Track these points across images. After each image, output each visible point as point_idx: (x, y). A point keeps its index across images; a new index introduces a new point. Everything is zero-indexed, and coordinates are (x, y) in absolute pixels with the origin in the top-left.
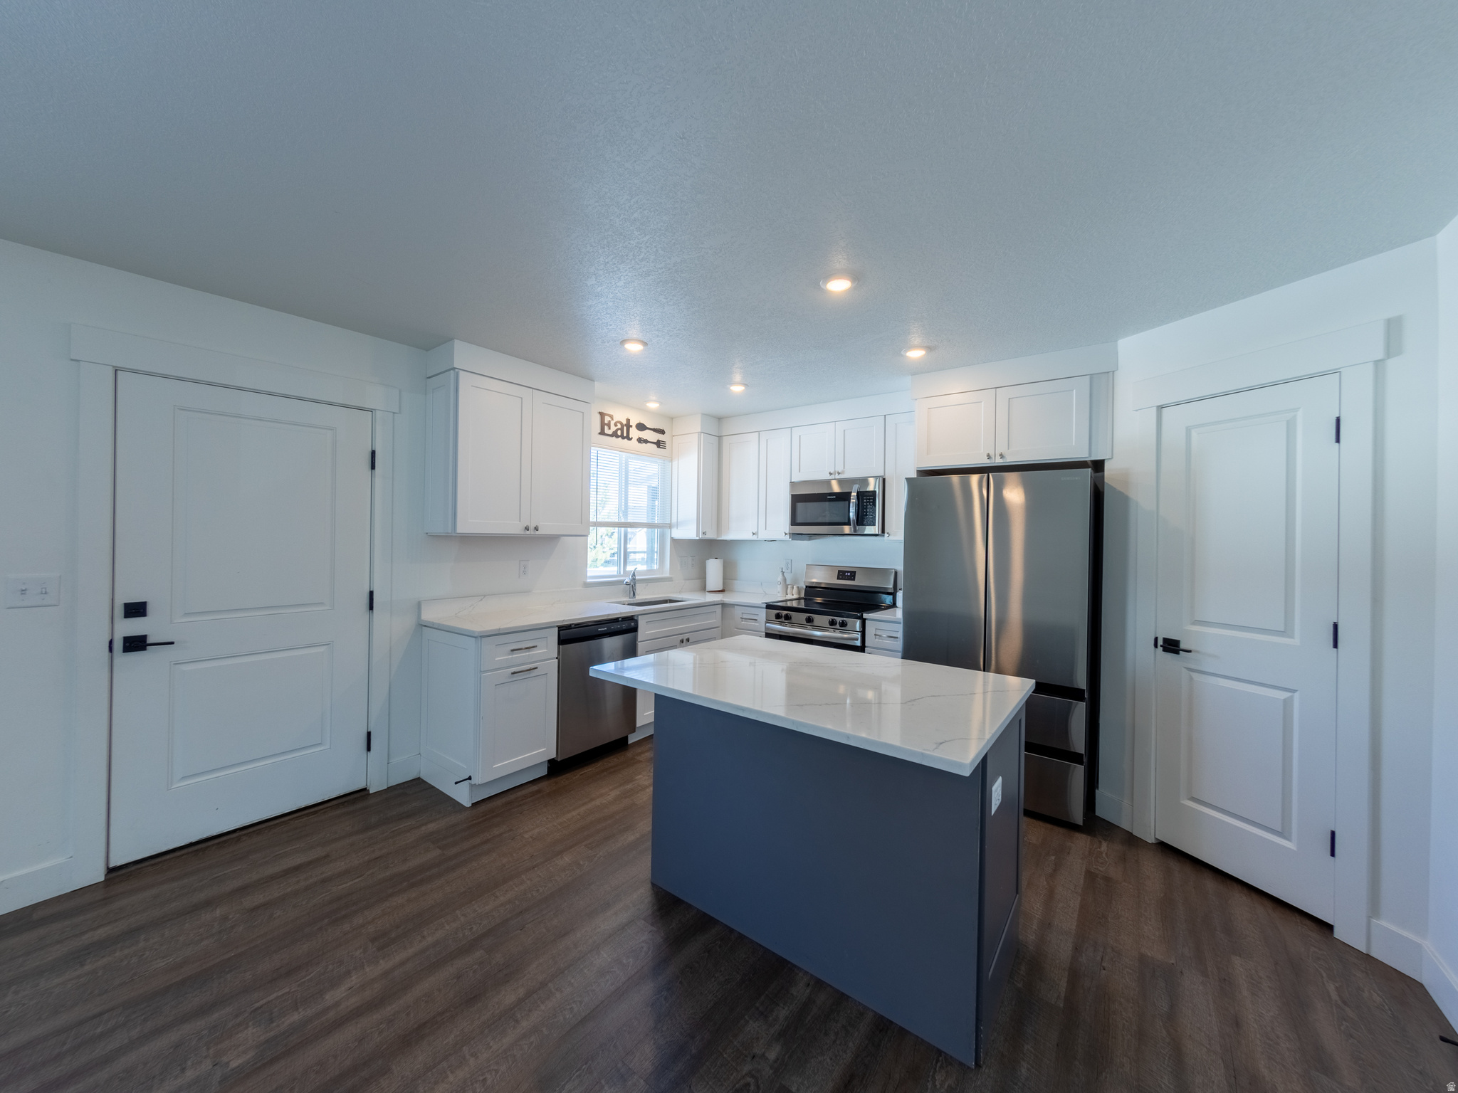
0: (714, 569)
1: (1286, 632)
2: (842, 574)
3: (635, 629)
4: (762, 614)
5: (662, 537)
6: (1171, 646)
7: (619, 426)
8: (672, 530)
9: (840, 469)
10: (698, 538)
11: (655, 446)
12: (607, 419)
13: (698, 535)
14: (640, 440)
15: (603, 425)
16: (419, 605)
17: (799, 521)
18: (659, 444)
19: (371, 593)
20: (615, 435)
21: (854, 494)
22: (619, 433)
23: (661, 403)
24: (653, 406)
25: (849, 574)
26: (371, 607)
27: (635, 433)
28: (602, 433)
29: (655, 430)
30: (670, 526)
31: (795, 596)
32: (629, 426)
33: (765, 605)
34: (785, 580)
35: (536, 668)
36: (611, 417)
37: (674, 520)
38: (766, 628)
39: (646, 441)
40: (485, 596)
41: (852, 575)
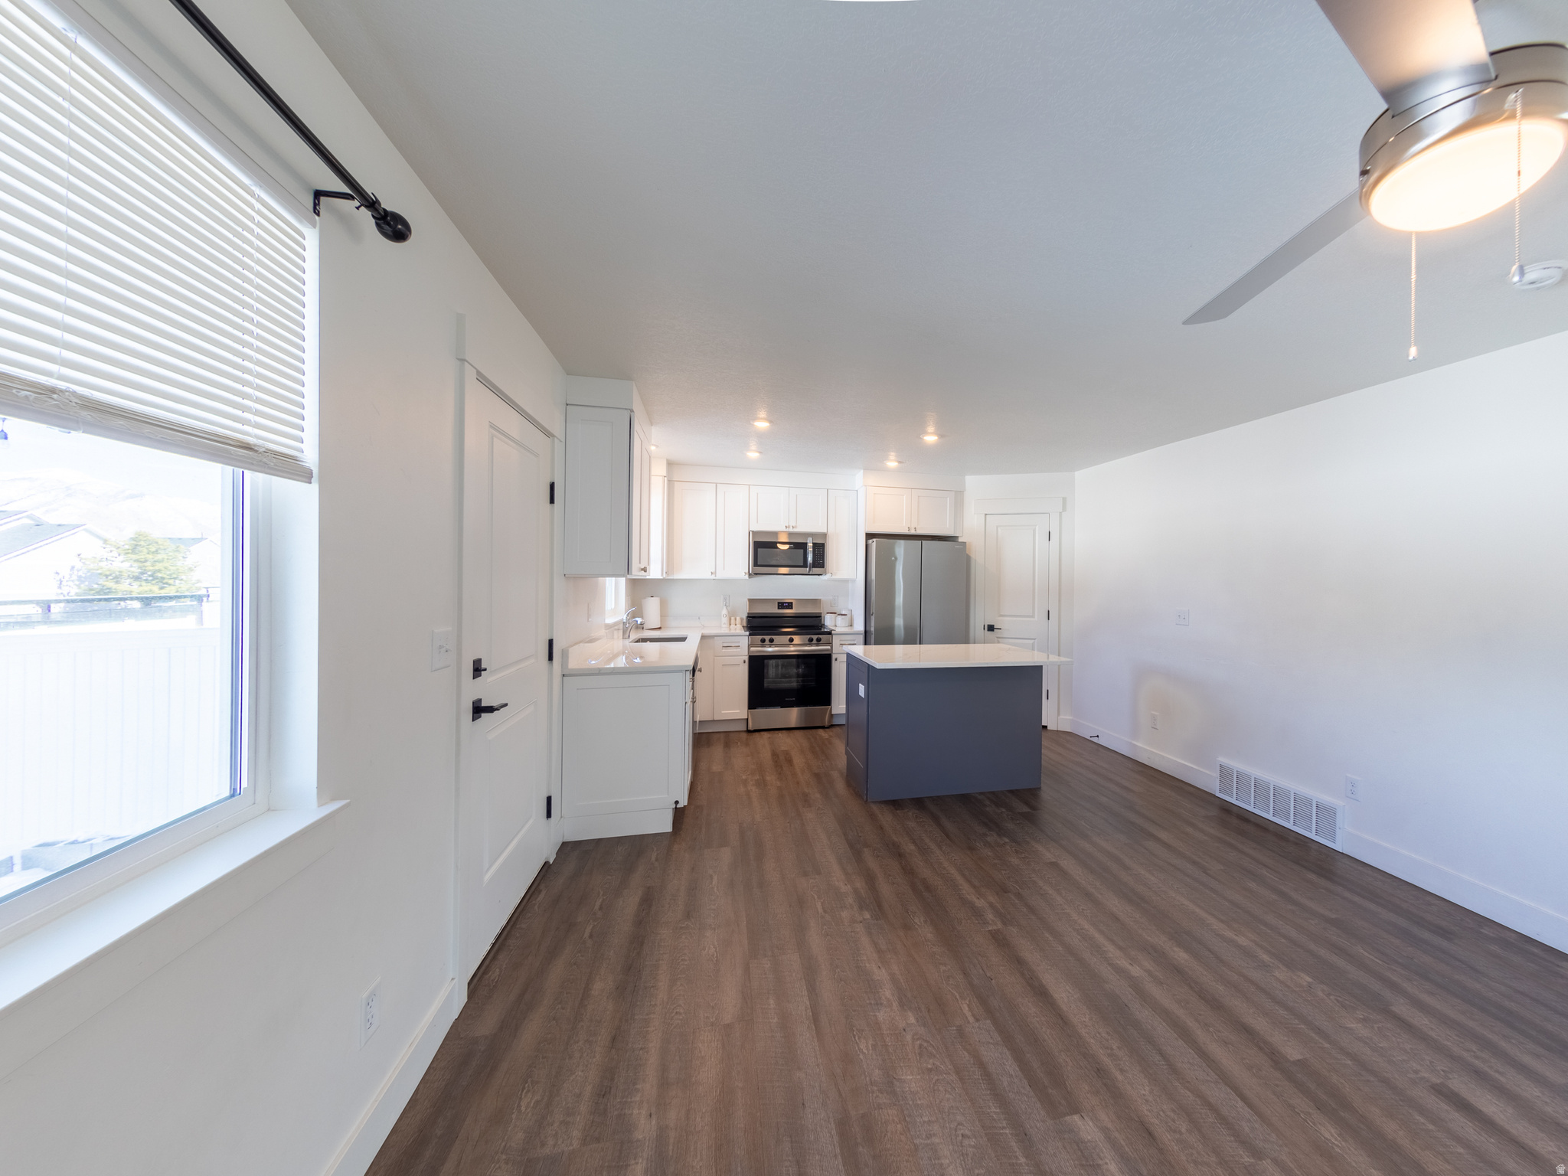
1: (1033, 616)
2: (782, 605)
4: (745, 641)
6: (991, 628)
9: (793, 524)
13: (662, 575)
17: (756, 563)
19: (551, 642)
21: (810, 545)
25: (787, 605)
26: (551, 658)
38: (749, 652)
41: (790, 605)
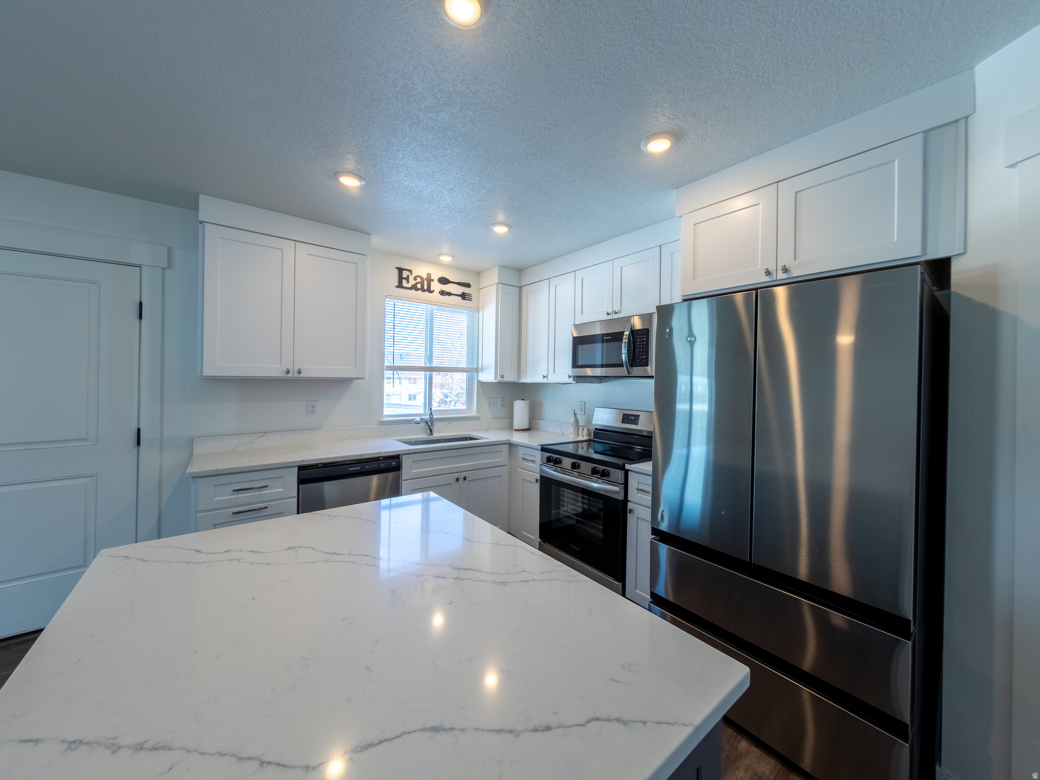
0: (520, 409)
2: (626, 418)
3: (398, 468)
4: (538, 456)
5: (470, 381)
7: (419, 280)
8: (479, 374)
9: (617, 309)
10: (496, 381)
11: (460, 298)
12: (405, 274)
13: (496, 378)
14: (442, 293)
15: (401, 278)
16: (192, 441)
17: (580, 363)
18: (463, 296)
19: (139, 430)
20: (414, 287)
21: (627, 333)
22: (419, 286)
23: (453, 257)
24: (446, 259)
25: (633, 418)
26: (139, 444)
27: (436, 286)
28: (400, 285)
29: (458, 284)
30: (477, 370)
31: (585, 438)
32: (430, 280)
33: (540, 448)
34: (577, 421)
35: (266, 508)
36: (410, 271)
37: (480, 365)
38: (541, 470)
39: (449, 294)
40: (265, 433)
41: (636, 419)
